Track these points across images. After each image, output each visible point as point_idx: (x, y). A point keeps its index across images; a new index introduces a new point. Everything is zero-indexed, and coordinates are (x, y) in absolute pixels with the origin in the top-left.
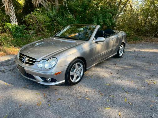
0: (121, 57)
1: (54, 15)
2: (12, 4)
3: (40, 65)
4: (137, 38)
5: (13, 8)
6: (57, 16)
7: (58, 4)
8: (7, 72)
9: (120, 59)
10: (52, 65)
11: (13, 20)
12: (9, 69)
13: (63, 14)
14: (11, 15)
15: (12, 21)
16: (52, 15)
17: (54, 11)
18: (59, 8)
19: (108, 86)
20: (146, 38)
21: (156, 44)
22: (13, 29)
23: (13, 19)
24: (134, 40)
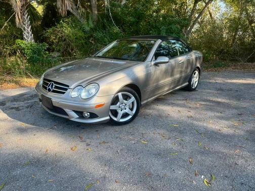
0: (194, 90)
1: (91, 29)
2: (26, 11)
3: (74, 94)
4: (220, 64)
5: (27, 18)
6: (96, 30)
7: (96, 12)
8: (23, 109)
9: (193, 92)
10: (92, 93)
11: (27, 36)
12: (26, 105)
13: (104, 27)
14: (24, 29)
15: (26, 38)
16: (87, 29)
17: (90, 22)
18: (99, 18)
19: (175, 127)
20: (234, 63)
21: (250, 72)
22: (27, 49)
23: (27, 34)
24: (215, 67)
